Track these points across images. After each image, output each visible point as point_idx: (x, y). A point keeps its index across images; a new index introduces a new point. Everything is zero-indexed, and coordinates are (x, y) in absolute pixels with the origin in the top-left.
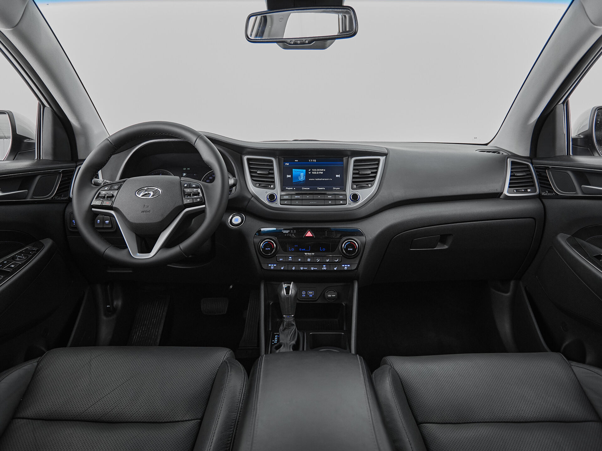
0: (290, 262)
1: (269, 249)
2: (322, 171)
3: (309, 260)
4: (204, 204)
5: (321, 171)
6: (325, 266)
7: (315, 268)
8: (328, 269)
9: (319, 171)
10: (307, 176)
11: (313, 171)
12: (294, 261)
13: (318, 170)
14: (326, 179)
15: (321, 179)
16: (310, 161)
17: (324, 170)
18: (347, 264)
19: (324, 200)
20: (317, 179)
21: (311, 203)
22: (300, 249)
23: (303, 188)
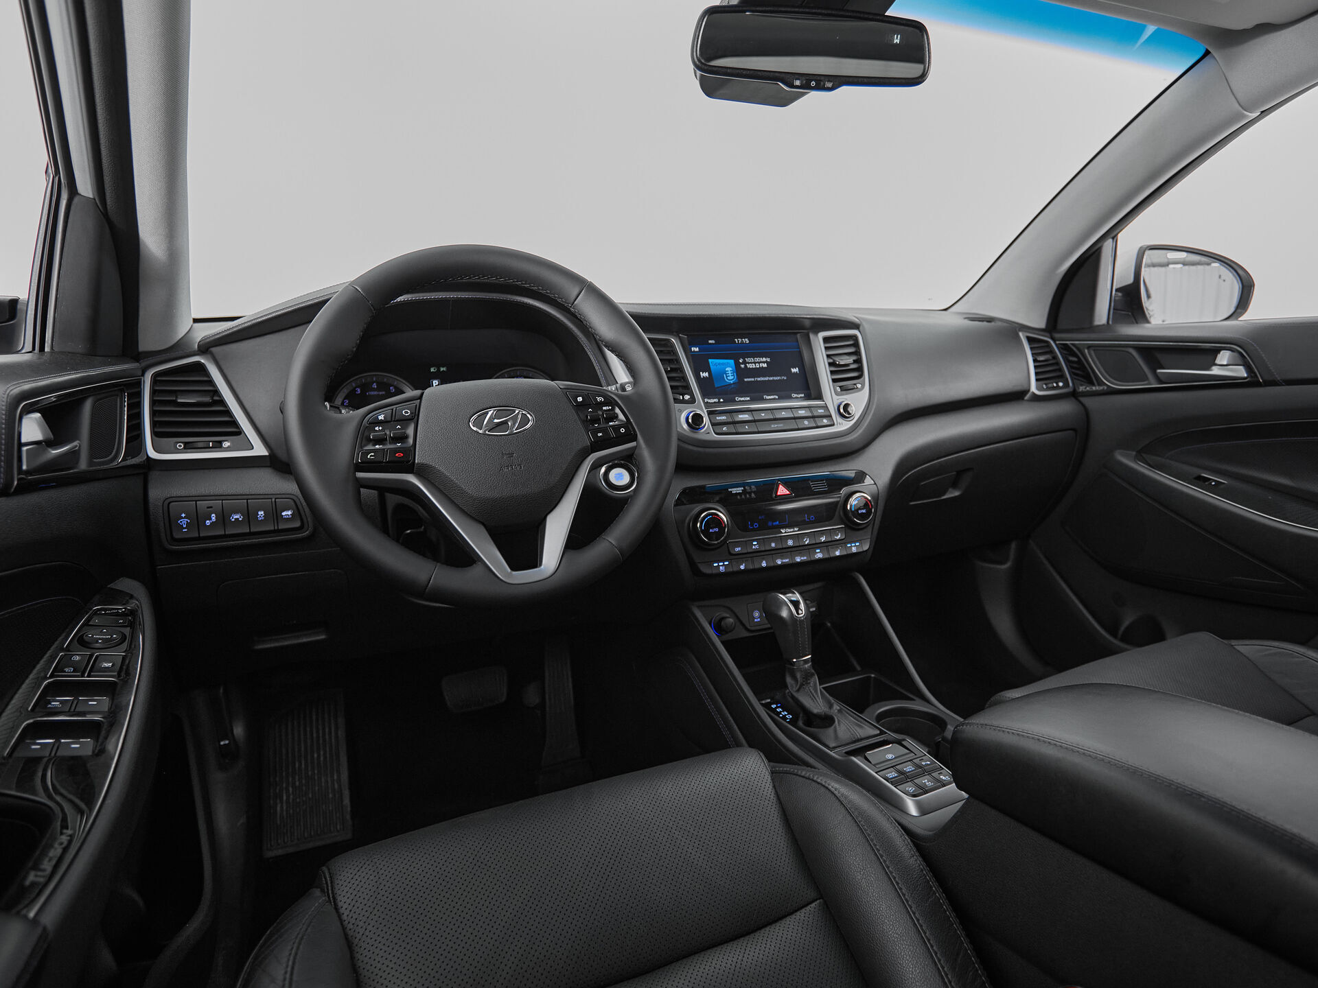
0: (756, 552)
1: (717, 530)
2: (764, 362)
3: (790, 543)
4: (634, 438)
5: (762, 362)
6: (818, 551)
7: (802, 558)
8: (827, 556)
9: (759, 363)
10: (741, 372)
11: (749, 363)
12: (763, 549)
13: (757, 360)
14: (775, 378)
15: (767, 379)
16: (738, 341)
17: (769, 360)
18: (855, 542)
19: (795, 418)
20: (759, 379)
21: (773, 426)
22: (770, 524)
23: (738, 399)
